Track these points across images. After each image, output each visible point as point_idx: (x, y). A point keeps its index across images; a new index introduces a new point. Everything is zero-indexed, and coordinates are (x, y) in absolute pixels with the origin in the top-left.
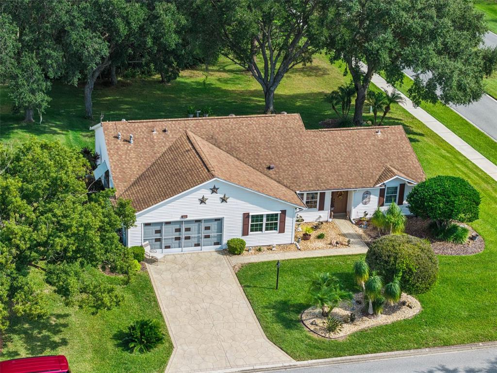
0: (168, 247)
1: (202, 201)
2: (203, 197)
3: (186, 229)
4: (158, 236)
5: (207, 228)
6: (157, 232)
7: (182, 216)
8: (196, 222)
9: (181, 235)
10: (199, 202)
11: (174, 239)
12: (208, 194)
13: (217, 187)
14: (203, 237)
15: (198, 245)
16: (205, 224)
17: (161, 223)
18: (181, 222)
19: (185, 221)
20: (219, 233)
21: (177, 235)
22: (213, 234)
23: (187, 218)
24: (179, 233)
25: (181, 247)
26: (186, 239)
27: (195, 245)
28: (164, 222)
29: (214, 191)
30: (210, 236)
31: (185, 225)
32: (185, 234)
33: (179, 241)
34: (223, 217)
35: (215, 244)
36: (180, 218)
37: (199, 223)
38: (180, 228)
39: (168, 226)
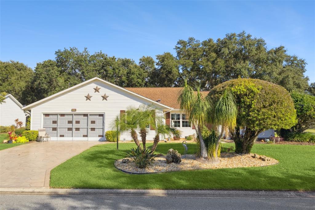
0: (62, 136)
1: (88, 98)
2: (88, 95)
3: (76, 121)
4: (55, 126)
5: (93, 122)
6: (55, 122)
7: (72, 109)
8: (84, 116)
9: (73, 126)
10: (86, 98)
11: (67, 129)
12: (92, 93)
13: (99, 87)
14: (89, 130)
15: (87, 136)
16: (91, 118)
17: (57, 115)
18: (72, 115)
19: (75, 115)
20: (102, 127)
21: (70, 126)
22: (97, 127)
23: (76, 111)
24: (71, 124)
25: (72, 137)
26: (76, 130)
27: (84, 136)
28: (59, 114)
29: (96, 90)
30: (95, 129)
31: (76, 118)
32: (75, 126)
33: (71, 132)
34: (105, 113)
35: (99, 136)
36: (71, 111)
37: (86, 117)
38: (72, 120)
39: (63, 117)
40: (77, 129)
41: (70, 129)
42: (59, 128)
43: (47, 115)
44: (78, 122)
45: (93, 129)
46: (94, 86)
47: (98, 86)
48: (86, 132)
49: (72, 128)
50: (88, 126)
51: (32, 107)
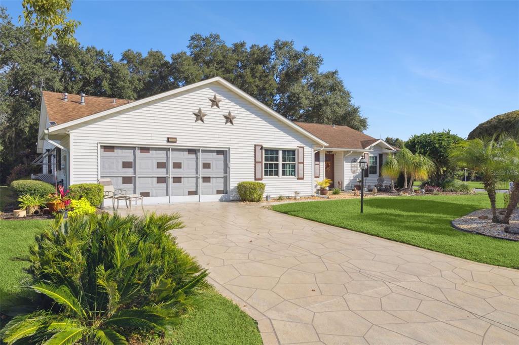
0: (146, 194)
1: (199, 117)
2: (200, 110)
3: (174, 163)
4: (129, 172)
5: (207, 166)
6: (126, 165)
7: (168, 138)
8: (189, 154)
9: (167, 173)
10: (194, 118)
11: (155, 180)
12: (206, 108)
13: (219, 97)
14: (200, 180)
15: (195, 193)
16: (203, 158)
17: (134, 148)
18: (167, 150)
19: (174, 150)
20: (222, 175)
21: (162, 173)
22: (214, 176)
23: (176, 142)
24: (164, 170)
25: (167, 195)
26: (174, 182)
27: (190, 193)
28: (138, 147)
29: (215, 102)
30: (211, 179)
31: (174, 157)
32: (173, 172)
33: (164, 185)
34: (229, 148)
35: (218, 192)
36: (166, 142)
37: (194, 156)
38: (165, 161)
39: (145, 155)
40: (177, 180)
41: (161, 180)
42: (138, 177)
43: (108, 148)
44: (177, 165)
45: (207, 179)
46: (209, 93)
47: (217, 95)
48: (195, 185)
49: (165, 177)
50: (197, 173)
51: (72, 127)
